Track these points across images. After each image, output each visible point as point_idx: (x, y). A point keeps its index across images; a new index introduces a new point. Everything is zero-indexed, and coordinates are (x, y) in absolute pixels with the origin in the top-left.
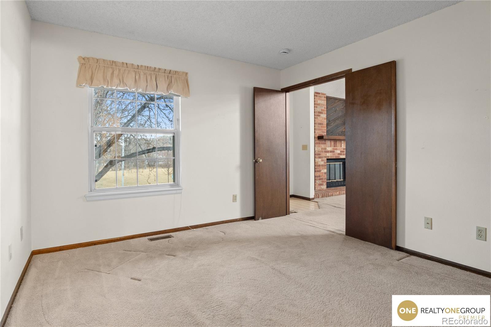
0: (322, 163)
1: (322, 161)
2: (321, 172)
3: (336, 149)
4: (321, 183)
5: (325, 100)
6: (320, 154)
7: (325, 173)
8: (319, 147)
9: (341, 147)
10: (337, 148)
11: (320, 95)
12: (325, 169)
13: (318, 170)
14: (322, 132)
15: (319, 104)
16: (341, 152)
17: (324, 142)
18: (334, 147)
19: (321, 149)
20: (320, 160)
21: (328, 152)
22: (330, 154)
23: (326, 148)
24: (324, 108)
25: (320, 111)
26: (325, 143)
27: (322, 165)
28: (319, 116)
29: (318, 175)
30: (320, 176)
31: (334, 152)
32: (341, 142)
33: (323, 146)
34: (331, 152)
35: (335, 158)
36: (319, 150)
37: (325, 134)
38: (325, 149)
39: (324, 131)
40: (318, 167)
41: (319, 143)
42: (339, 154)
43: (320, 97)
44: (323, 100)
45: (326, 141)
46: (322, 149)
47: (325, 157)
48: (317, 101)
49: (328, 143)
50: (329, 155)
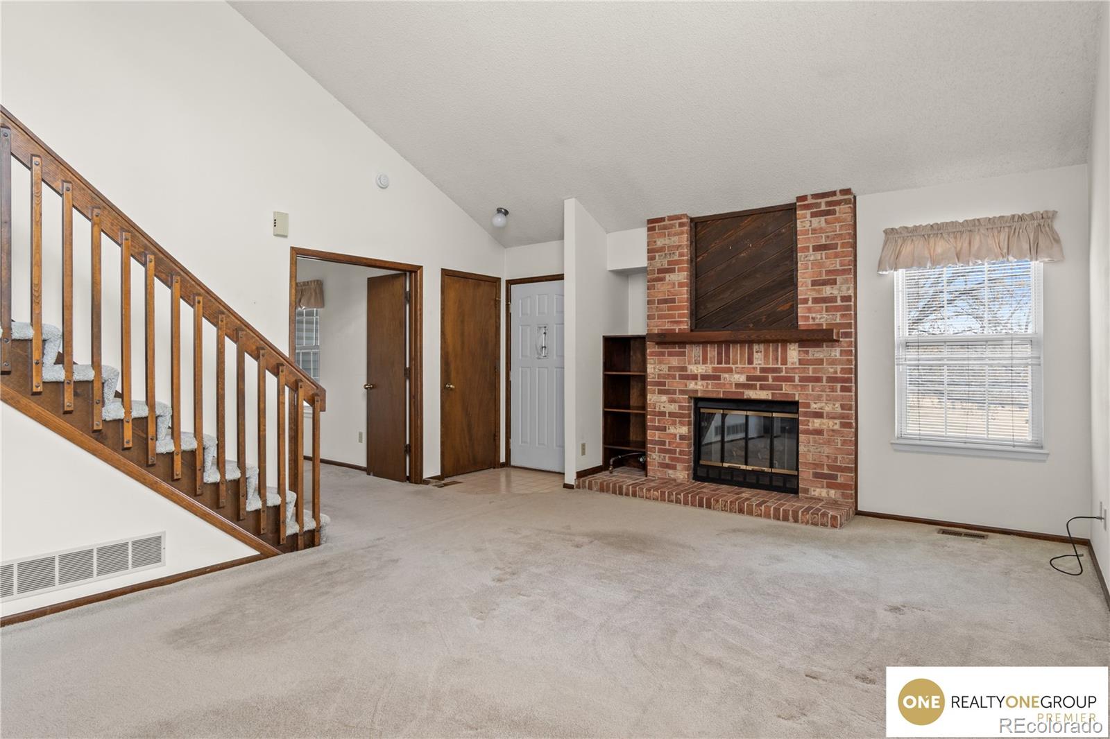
0: (673, 408)
1: (672, 401)
2: (668, 431)
3: (730, 370)
4: (667, 461)
5: (682, 233)
6: (663, 384)
7: (682, 437)
8: (660, 362)
9: (750, 362)
10: (731, 365)
11: (666, 222)
12: (684, 425)
13: (657, 424)
14: (671, 322)
15: (661, 250)
16: (749, 378)
17: (677, 349)
18: (720, 362)
19: (669, 371)
20: (664, 398)
21: (694, 377)
22: (700, 383)
23: (686, 367)
24: (681, 255)
25: (666, 266)
26: (683, 354)
27: (669, 413)
28: (662, 279)
29: (657, 439)
30: (663, 443)
31: (718, 378)
32: (751, 349)
33: (675, 362)
34: (704, 377)
35: (721, 396)
36: (661, 372)
37: (685, 327)
38: (684, 369)
39: (677, 319)
40: (657, 418)
41: (662, 354)
42: (738, 385)
43: (665, 228)
44: (675, 235)
45: (685, 348)
46: (670, 368)
47: (682, 392)
48: (655, 242)
49: (696, 351)
50: (699, 387)
